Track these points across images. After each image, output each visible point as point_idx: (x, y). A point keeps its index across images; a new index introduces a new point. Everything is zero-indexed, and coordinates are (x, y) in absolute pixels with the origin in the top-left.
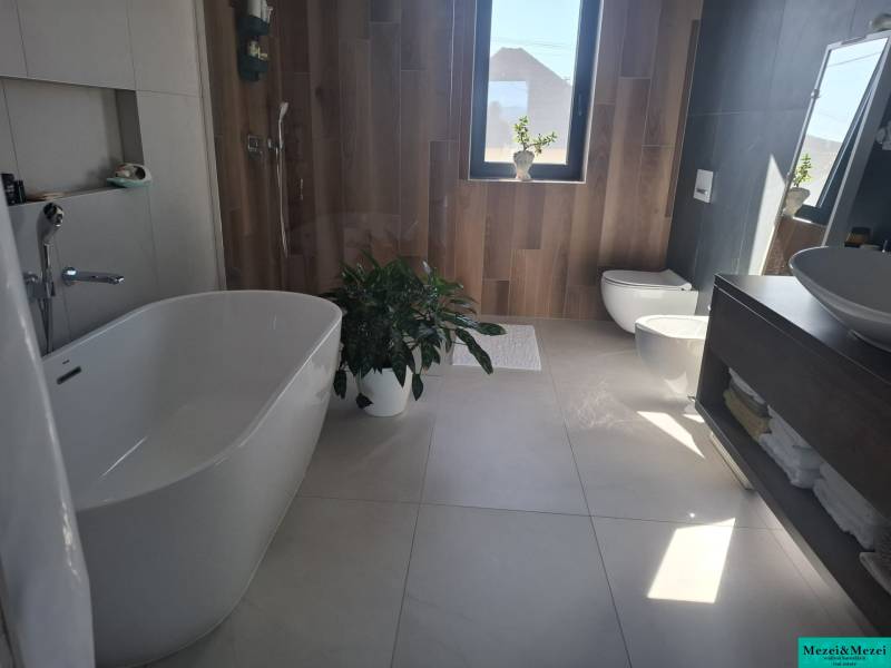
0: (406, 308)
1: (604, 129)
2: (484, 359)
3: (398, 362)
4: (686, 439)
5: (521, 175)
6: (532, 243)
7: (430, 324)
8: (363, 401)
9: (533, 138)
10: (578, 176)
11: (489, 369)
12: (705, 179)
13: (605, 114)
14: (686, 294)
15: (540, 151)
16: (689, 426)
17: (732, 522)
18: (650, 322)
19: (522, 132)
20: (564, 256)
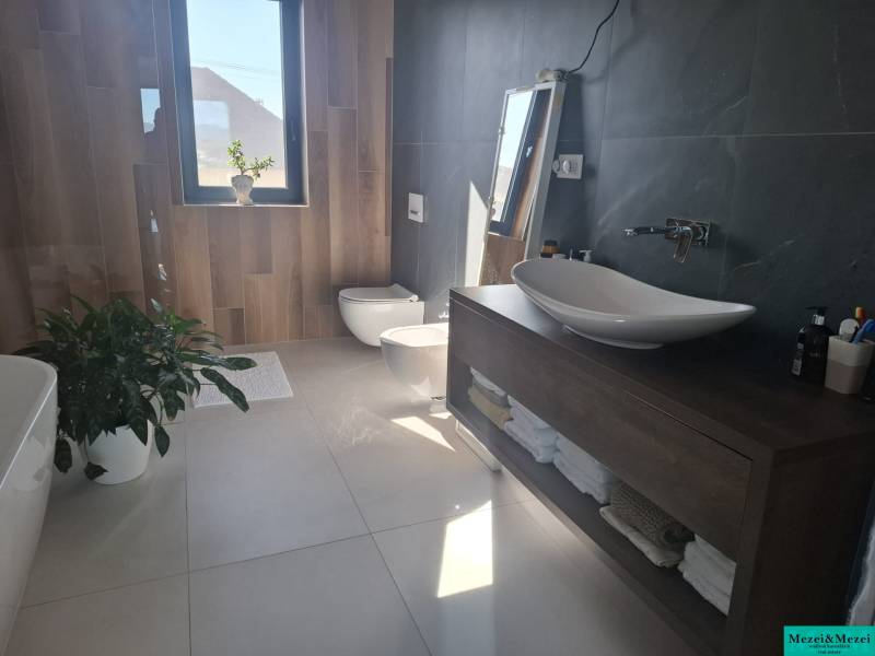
0: (135, 353)
1: (320, 155)
2: (238, 397)
3: (136, 417)
4: (436, 436)
5: (241, 199)
6: (264, 267)
7: (171, 367)
8: (95, 471)
9: (249, 162)
10: (300, 200)
11: (244, 406)
12: (416, 201)
13: (319, 139)
14: (413, 305)
15: (259, 175)
16: (437, 424)
17: (489, 505)
18: (393, 335)
19: (237, 155)
20: (298, 277)
